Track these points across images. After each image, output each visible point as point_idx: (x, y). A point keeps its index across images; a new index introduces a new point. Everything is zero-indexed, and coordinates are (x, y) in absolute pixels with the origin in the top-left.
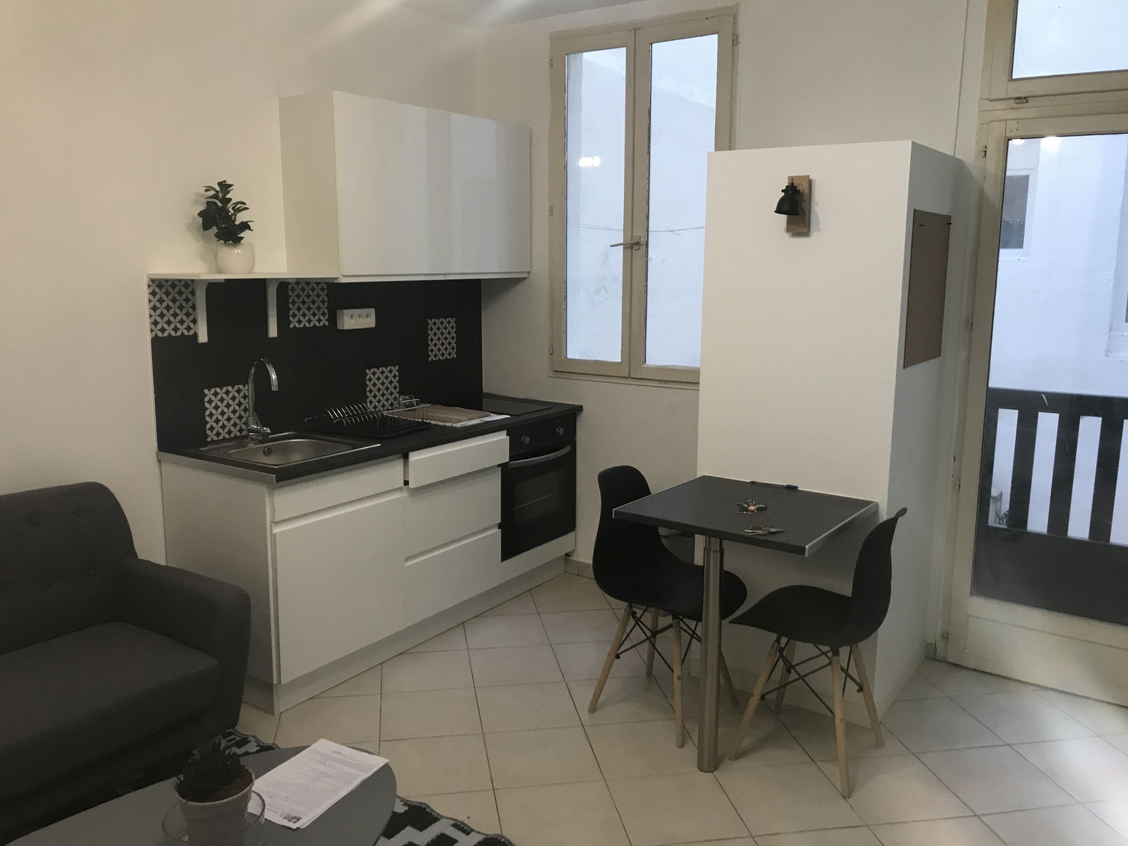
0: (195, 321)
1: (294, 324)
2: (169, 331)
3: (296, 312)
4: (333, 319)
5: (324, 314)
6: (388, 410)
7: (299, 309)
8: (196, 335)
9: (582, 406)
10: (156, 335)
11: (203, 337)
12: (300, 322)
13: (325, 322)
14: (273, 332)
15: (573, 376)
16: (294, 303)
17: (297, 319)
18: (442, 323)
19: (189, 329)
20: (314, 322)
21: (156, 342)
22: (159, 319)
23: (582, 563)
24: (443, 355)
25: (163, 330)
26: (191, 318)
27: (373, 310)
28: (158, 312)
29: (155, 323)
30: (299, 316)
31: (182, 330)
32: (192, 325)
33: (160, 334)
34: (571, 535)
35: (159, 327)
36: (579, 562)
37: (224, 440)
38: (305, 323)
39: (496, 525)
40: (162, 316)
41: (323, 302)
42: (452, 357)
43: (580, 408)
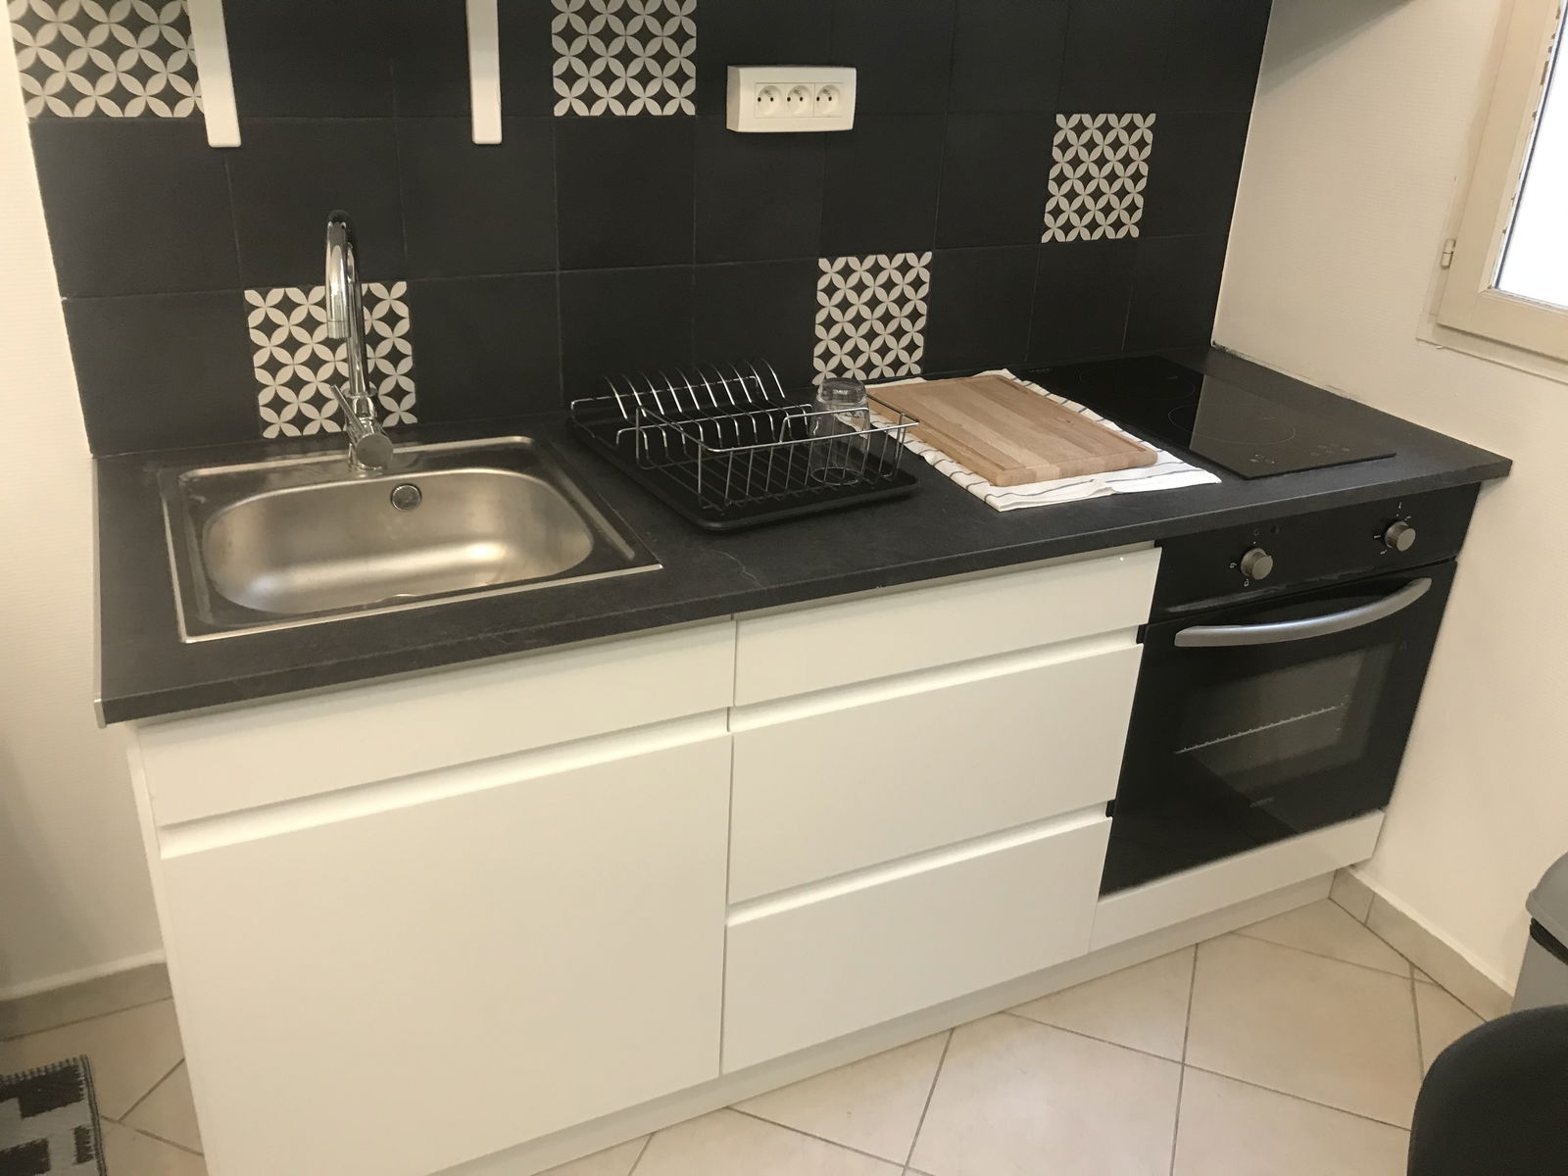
0: (190, 73)
1: (568, 101)
2: (95, 99)
3: (579, 67)
4: (713, 95)
5: (680, 78)
6: (882, 379)
7: (588, 56)
8: (198, 116)
9: (1510, 462)
10: (47, 111)
11: (223, 129)
12: (589, 98)
13: (681, 101)
14: (487, 125)
15: (1502, 356)
16: (569, 34)
17: (580, 88)
18: (1105, 129)
19: (170, 97)
20: (645, 101)
21: (47, 134)
22: (51, 59)
23: (1384, 901)
24: (1093, 226)
25: (70, 96)
26: (177, 61)
27: (851, 74)
28: (47, 34)
29: (39, 72)
30: (588, 78)
31: (145, 100)
32: (181, 86)
33: (61, 109)
34: (1371, 822)
35: (56, 84)
36: (1375, 894)
37: (323, 440)
38: (608, 101)
39: (1102, 804)
40: (62, 47)
41: (680, 37)
42: (1122, 233)
43: (1500, 468)
